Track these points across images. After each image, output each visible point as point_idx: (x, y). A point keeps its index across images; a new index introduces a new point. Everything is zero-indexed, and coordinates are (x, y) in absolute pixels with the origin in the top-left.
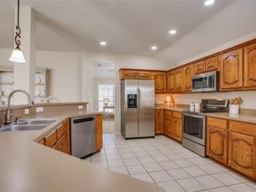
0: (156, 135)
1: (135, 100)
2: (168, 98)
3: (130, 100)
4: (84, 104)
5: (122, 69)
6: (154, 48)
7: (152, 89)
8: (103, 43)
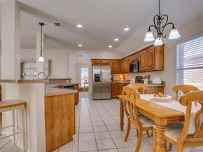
0: (112, 98)
1: (99, 78)
2: (121, 76)
3: (96, 77)
4: (70, 80)
5: (92, 59)
6: (110, 47)
7: (109, 71)
8: (80, 45)
